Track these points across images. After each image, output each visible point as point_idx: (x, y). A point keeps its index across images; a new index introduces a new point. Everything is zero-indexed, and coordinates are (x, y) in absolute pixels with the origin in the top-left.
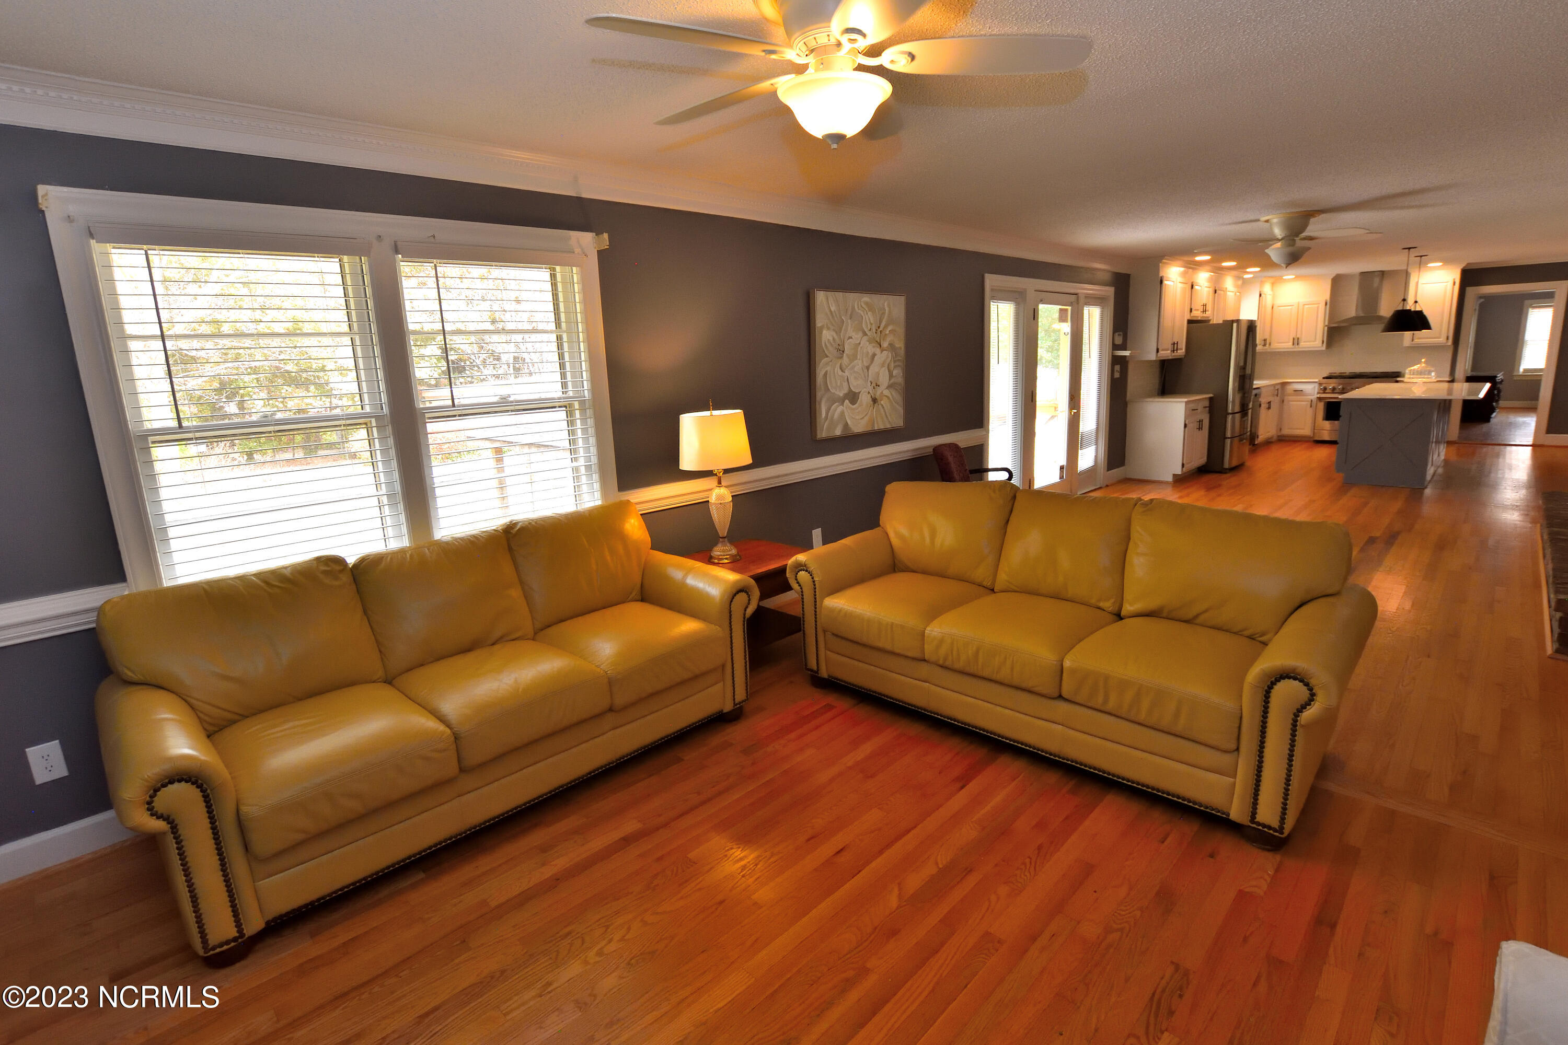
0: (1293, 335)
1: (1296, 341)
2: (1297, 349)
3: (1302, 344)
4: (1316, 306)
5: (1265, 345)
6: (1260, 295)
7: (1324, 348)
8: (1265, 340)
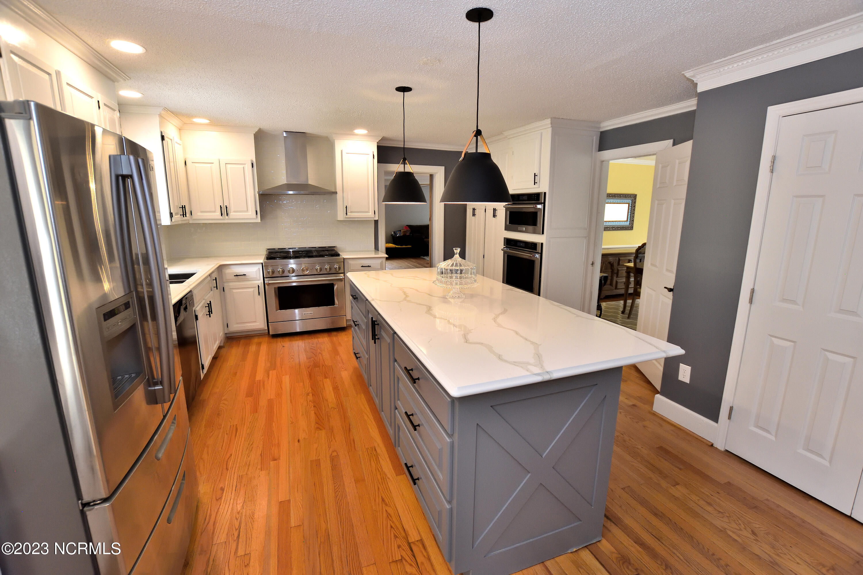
0: (219, 203)
1: (224, 211)
2: (226, 220)
3: (232, 214)
4: (242, 166)
5: (184, 214)
6: (163, 138)
7: (259, 220)
8: (183, 208)
